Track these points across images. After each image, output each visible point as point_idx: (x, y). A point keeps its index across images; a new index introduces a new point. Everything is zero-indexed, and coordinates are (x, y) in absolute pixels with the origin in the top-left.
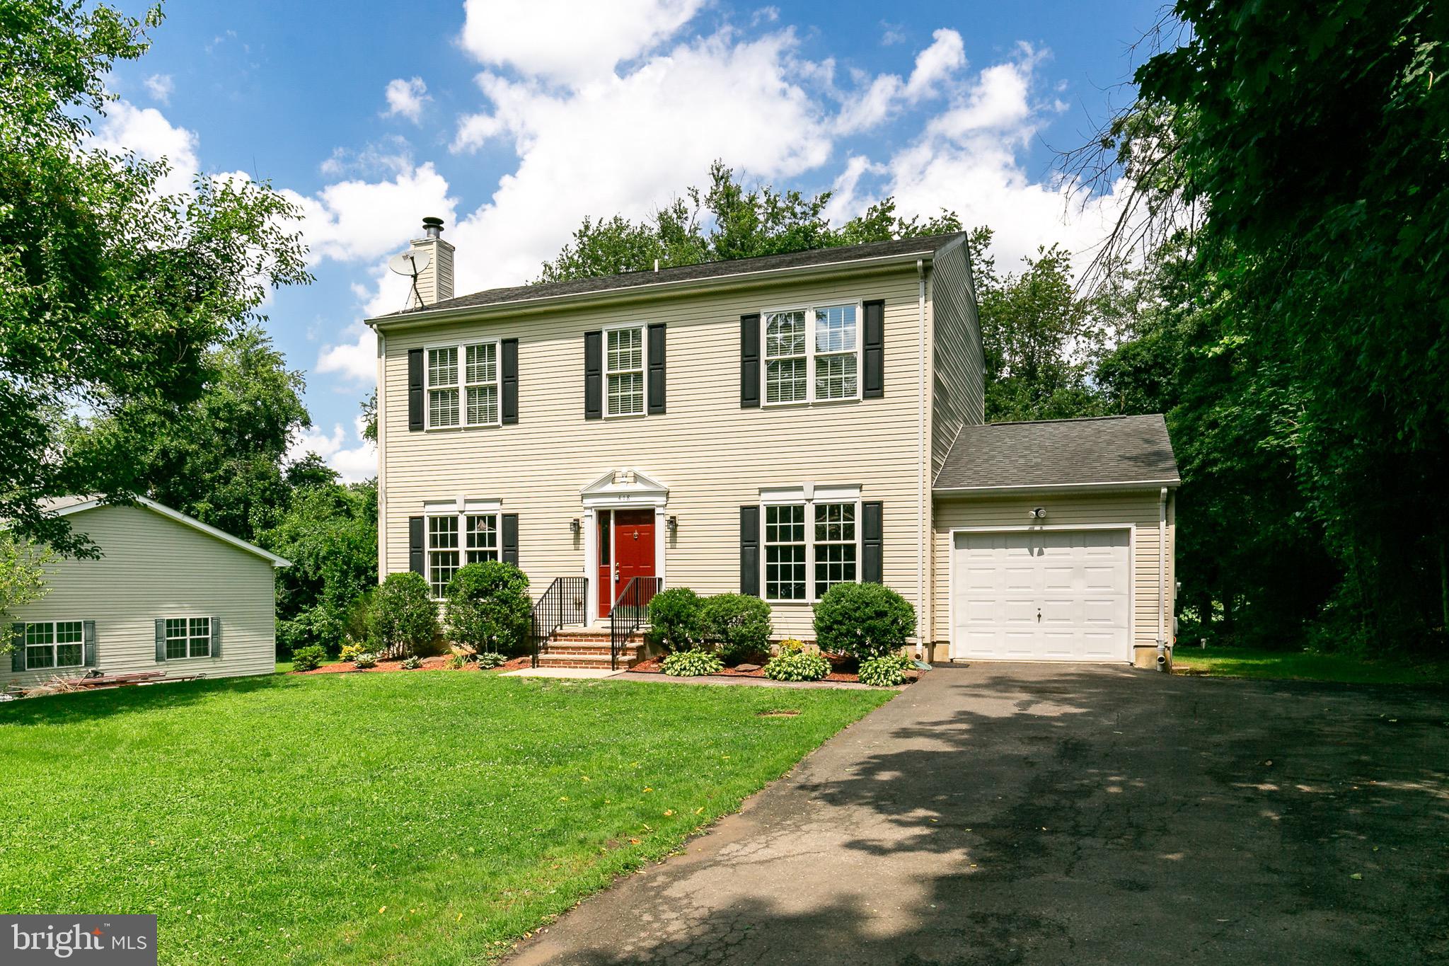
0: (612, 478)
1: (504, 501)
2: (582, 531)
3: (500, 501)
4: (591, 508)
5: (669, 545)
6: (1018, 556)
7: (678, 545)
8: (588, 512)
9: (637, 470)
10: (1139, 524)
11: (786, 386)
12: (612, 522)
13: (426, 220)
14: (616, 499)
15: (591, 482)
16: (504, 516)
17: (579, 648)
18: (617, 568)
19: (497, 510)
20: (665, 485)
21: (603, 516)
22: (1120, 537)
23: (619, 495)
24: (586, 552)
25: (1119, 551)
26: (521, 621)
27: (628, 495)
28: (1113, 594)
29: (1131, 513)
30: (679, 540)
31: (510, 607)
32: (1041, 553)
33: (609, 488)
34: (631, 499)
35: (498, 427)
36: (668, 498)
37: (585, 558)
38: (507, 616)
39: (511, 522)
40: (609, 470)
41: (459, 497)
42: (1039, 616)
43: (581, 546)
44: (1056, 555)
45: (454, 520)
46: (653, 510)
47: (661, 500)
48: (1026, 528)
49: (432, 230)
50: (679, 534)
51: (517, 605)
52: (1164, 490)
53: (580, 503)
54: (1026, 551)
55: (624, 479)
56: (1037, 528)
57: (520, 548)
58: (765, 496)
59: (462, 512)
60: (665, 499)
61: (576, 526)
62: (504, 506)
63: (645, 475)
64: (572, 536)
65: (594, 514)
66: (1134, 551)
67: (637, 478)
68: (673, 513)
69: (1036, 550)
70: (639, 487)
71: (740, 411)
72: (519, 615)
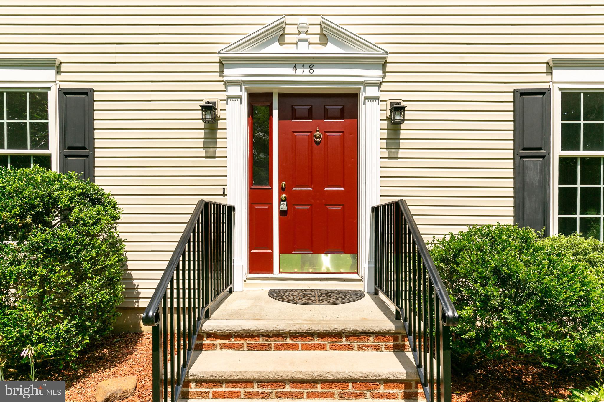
0: (279, 34)
1: (64, 67)
2: (220, 124)
3: (56, 67)
4: (239, 86)
5: (385, 153)
7: (401, 153)
8: (234, 91)
9: (328, 21)
12: (275, 112)
14: (288, 71)
16: (64, 94)
18: (282, 190)
19: (50, 83)
20: (382, 51)
21: (257, 102)
23: (294, 63)
24: (229, 162)
26: (103, 295)
27: (310, 64)
30: (403, 144)
31: (77, 266)
33: (273, 51)
34: (317, 71)
36: (384, 72)
37: (228, 171)
38: (66, 288)
39: (79, 105)
43: (219, 152)
46: (356, 93)
47: (374, 74)
51: (93, 261)
53: (216, 77)
55: (303, 37)
57: (97, 152)
58: (559, 75)
60: (380, 73)
62: (64, 77)
63: (341, 30)
64: (201, 133)
65: (244, 95)
67: (327, 36)
68: (396, 98)
70: (332, 51)
72: (96, 282)
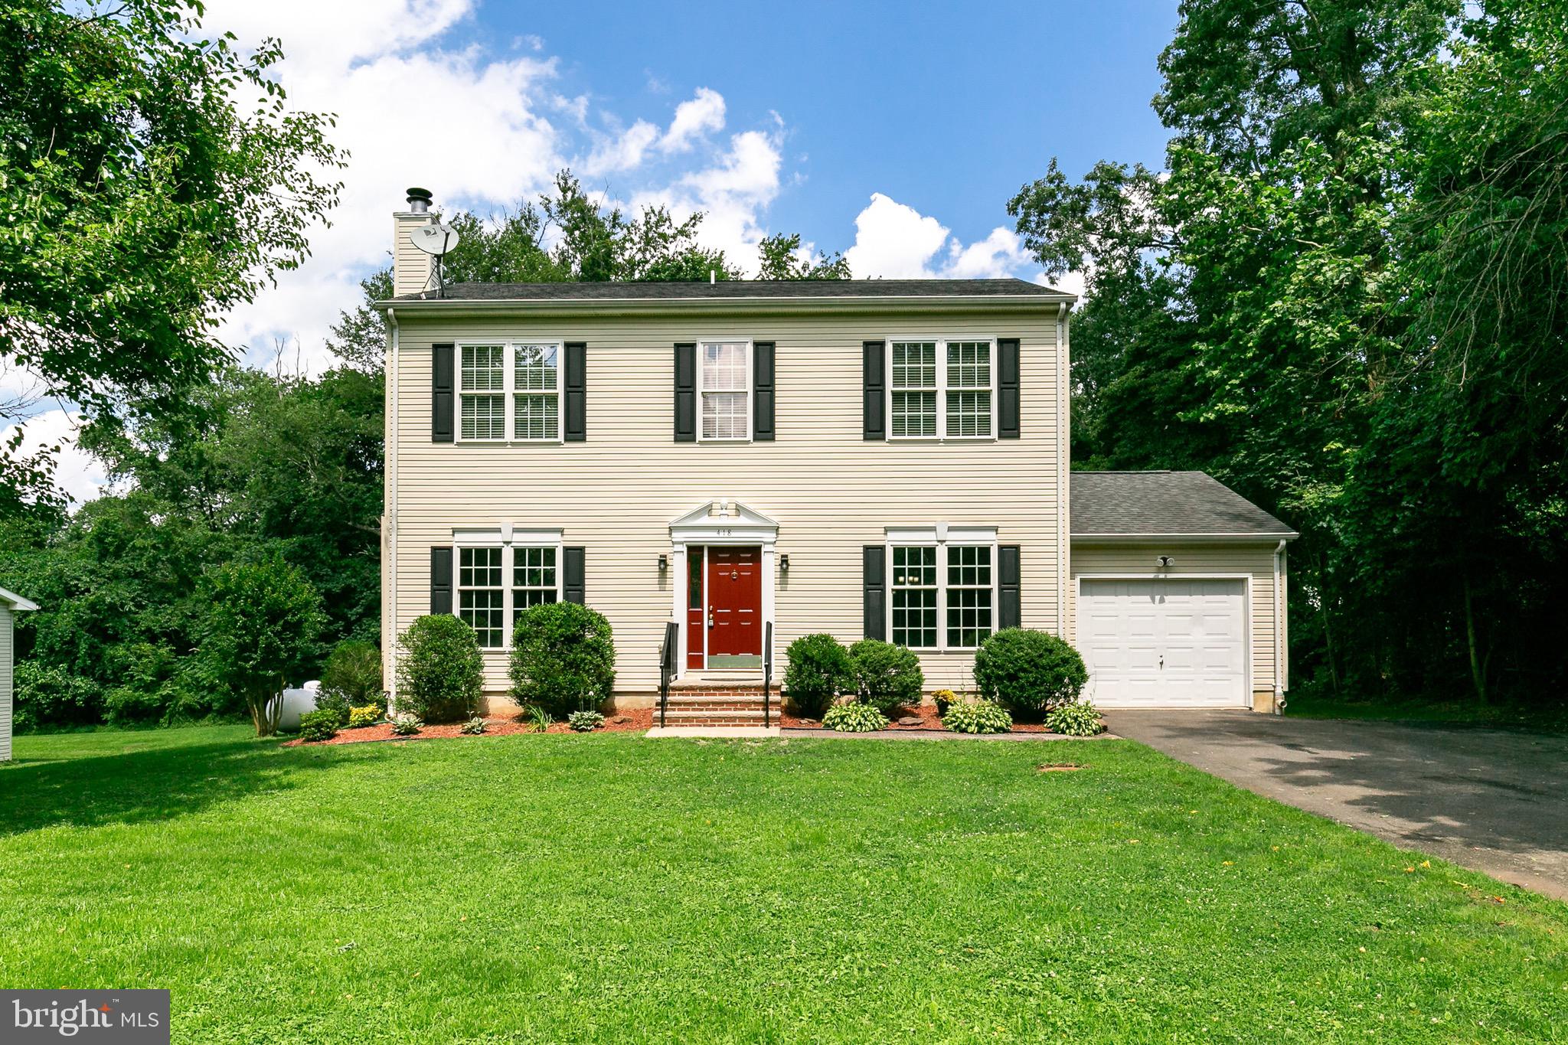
0: (708, 510)
1: (567, 532)
2: (669, 569)
3: (561, 531)
4: (682, 543)
5: (778, 587)
6: (1138, 604)
7: (789, 587)
8: (677, 548)
9: (741, 501)
10: (1255, 573)
11: (914, 421)
12: (706, 559)
13: (410, 191)
14: (714, 534)
15: (684, 513)
16: (566, 549)
17: (708, 704)
18: (710, 612)
19: (557, 542)
20: (776, 520)
21: (694, 553)
22: (1237, 586)
23: (718, 529)
24: (675, 594)
25: (1235, 601)
27: (729, 529)
28: (1230, 641)
29: (1247, 563)
30: (789, 581)
32: (1162, 601)
33: (705, 520)
34: (733, 534)
35: (559, 444)
36: (777, 534)
37: (675, 600)
39: (576, 557)
40: (706, 501)
41: (507, 524)
42: (1162, 663)
43: (668, 587)
44: (1178, 603)
45: (497, 554)
46: (759, 548)
47: (769, 536)
48: (1151, 576)
49: (419, 204)
50: (790, 575)
52: (1283, 543)
53: (667, 537)
54: (1147, 598)
55: (724, 512)
56: (1162, 576)
57: (587, 588)
58: (891, 535)
59: (508, 543)
60: (774, 535)
61: (663, 561)
62: (566, 538)
63: (751, 507)
64: (656, 575)
65: (685, 550)
66: (1251, 600)
67: (739, 510)
68: (784, 551)
69: (1157, 598)
70: (743, 520)
71: (862, 443)
